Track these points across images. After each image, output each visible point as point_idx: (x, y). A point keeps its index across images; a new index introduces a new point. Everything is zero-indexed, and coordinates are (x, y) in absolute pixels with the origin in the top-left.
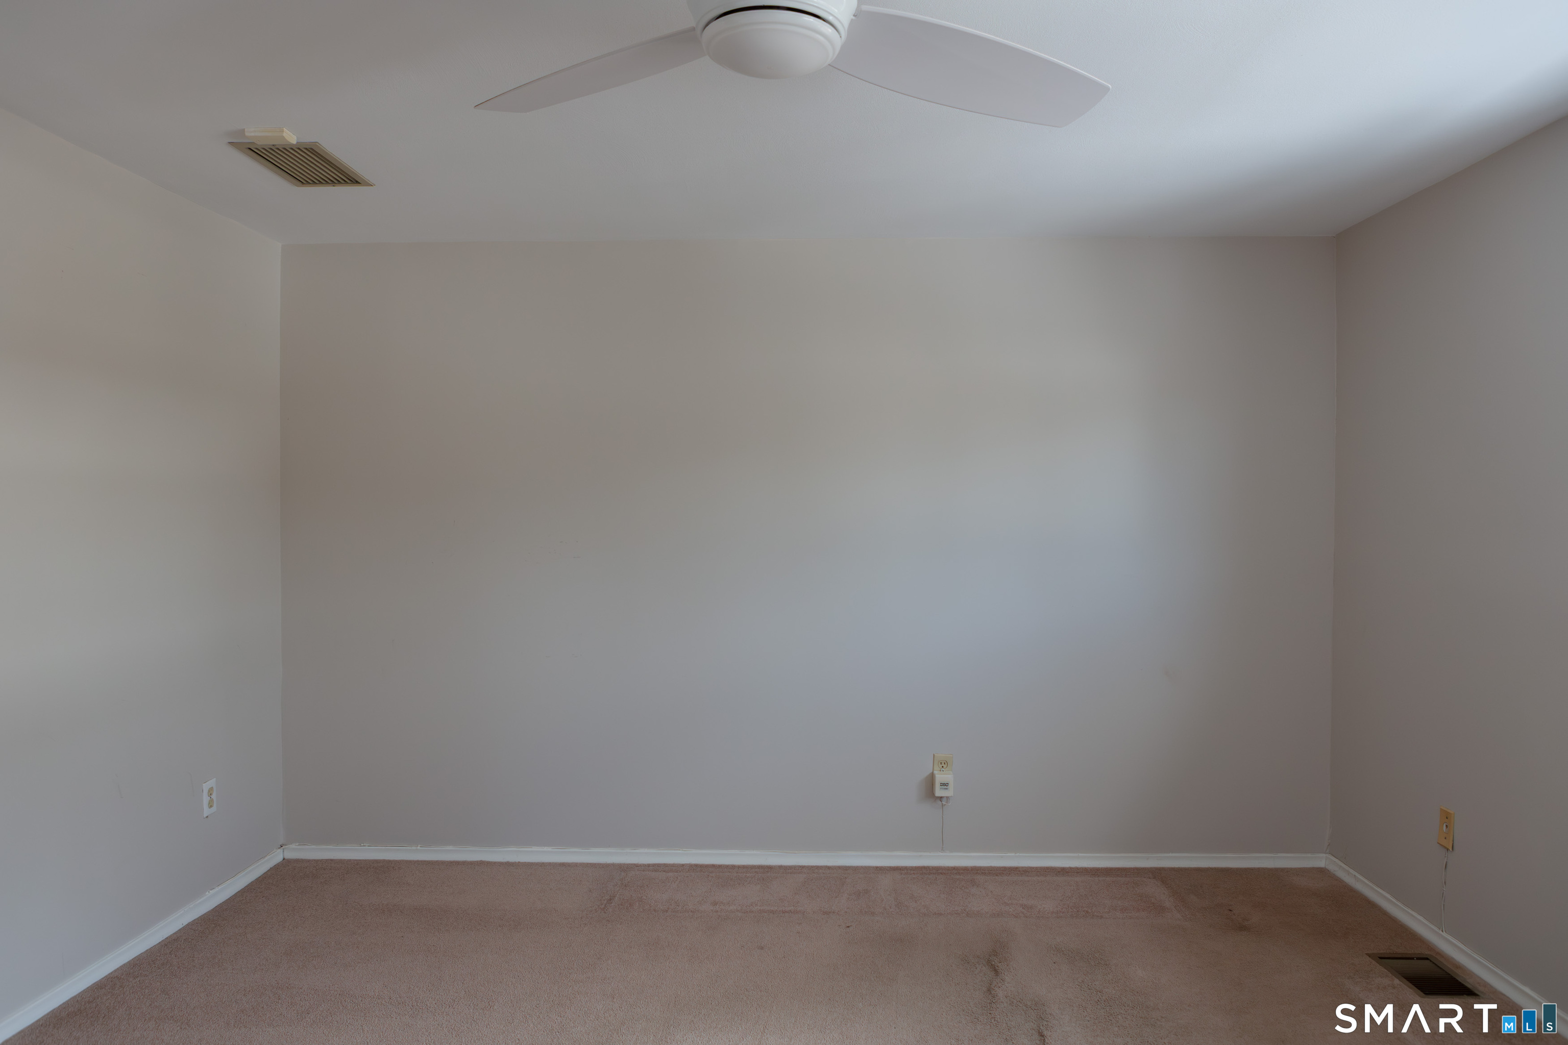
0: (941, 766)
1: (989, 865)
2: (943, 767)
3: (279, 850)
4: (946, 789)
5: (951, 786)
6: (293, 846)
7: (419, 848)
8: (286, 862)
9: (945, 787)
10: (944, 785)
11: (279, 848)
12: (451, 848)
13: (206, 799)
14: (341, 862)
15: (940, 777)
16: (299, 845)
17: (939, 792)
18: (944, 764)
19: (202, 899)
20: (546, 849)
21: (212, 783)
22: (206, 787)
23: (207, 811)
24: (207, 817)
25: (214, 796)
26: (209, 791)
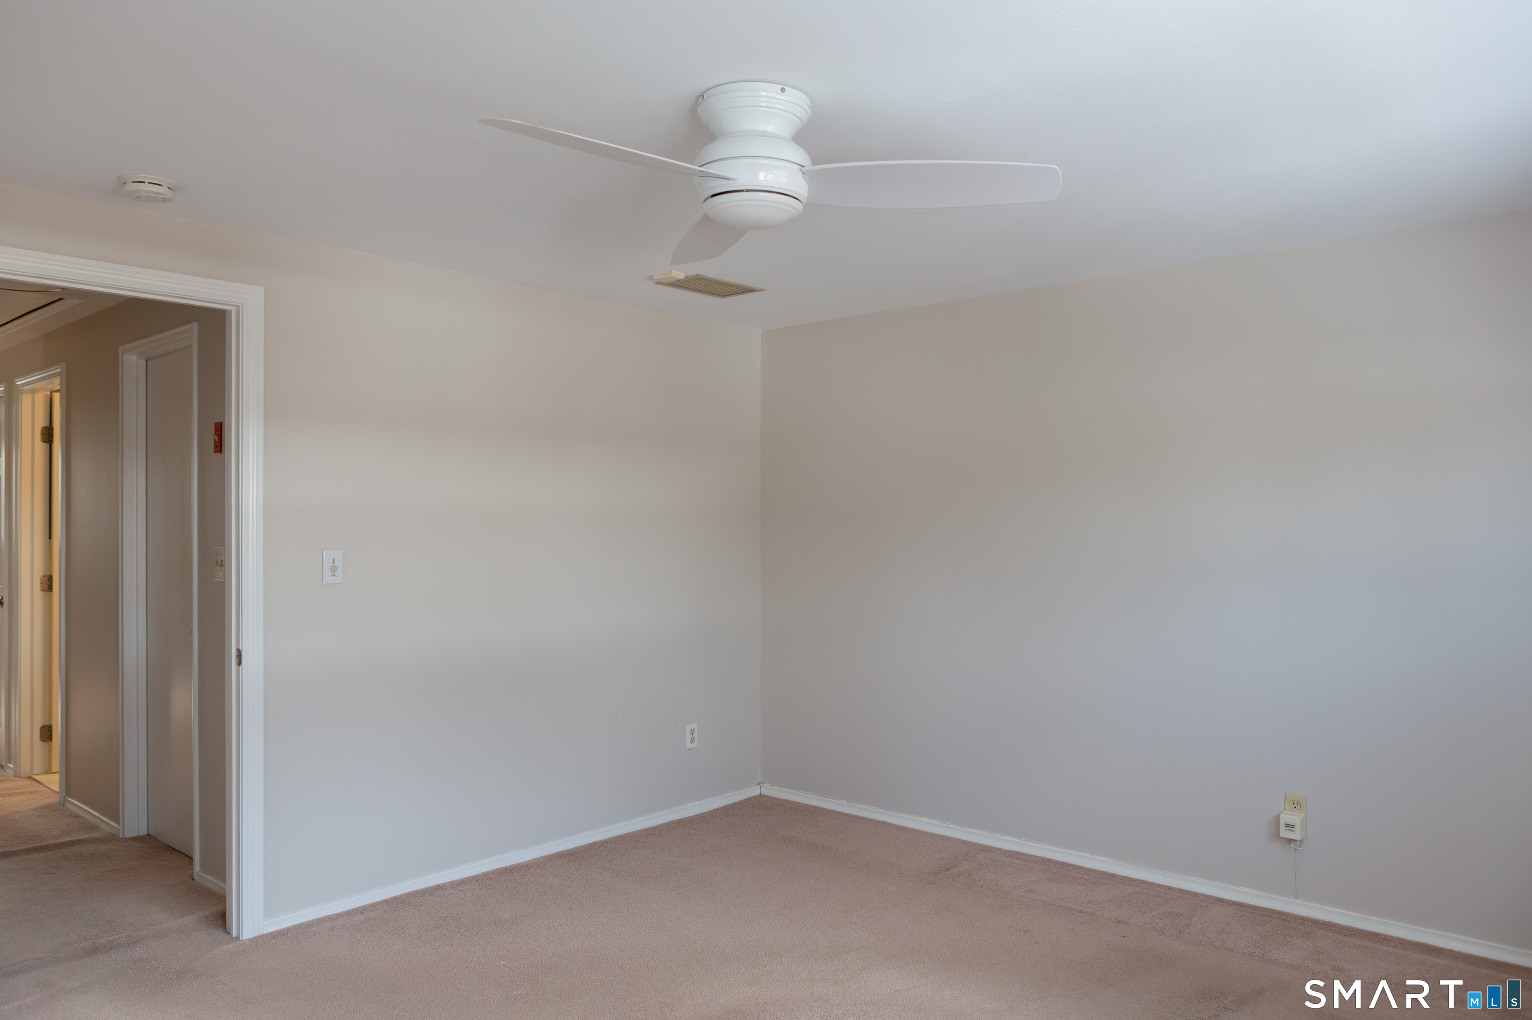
0: (1293, 806)
1: (1348, 924)
2: (1295, 807)
3: (757, 786)
4: (1292, 830)
5: (1298, 828)
6: (766, 785)
7: (844, 802)
8: (761, 795)
9: (1291, 828)
10: (1290, 826)
11: (757, 785)
12: (865, 806)
13: (689, 737)
14: (793, 802)
15: (1285, 818)
16: (770, 785)
17: (1284, 833)
18: (1296, 805)
19: (684, 807)
20: (932, 821)
21: (694, 726)
22: (689, 728)
23: (689, 745)
24: (690, 749)
25: (695, 735)
26: (691, 731)
